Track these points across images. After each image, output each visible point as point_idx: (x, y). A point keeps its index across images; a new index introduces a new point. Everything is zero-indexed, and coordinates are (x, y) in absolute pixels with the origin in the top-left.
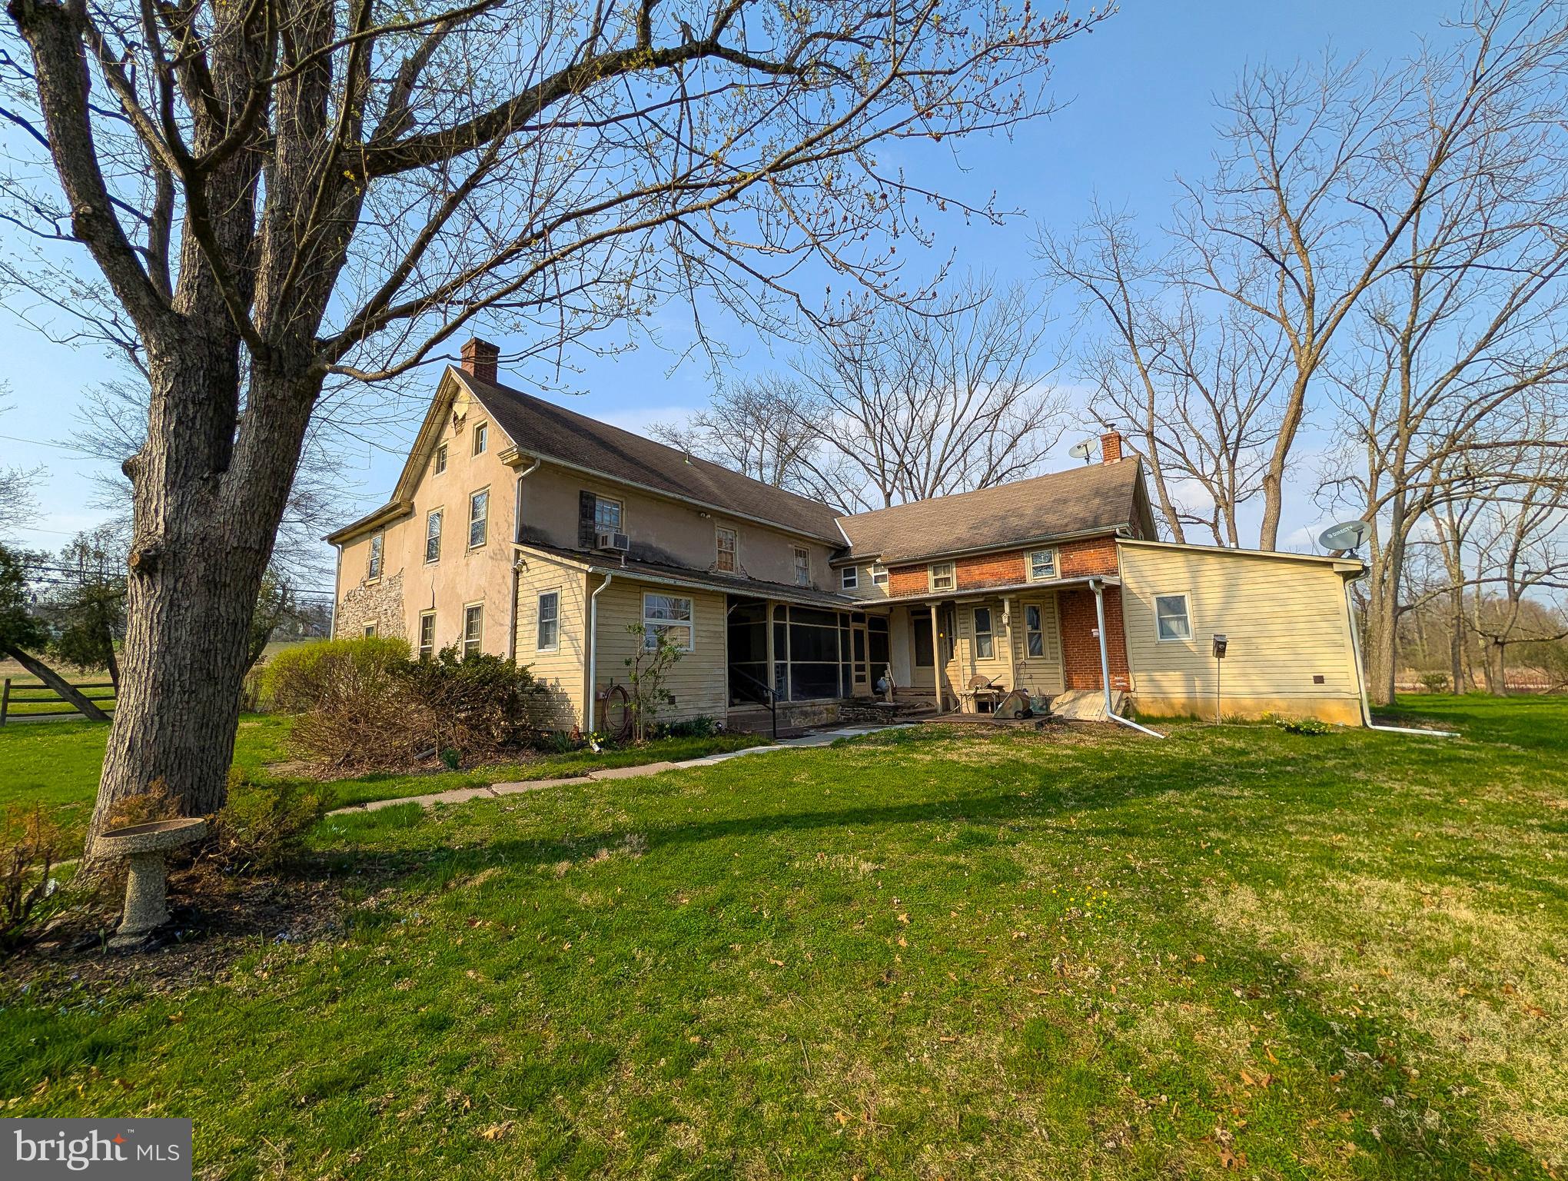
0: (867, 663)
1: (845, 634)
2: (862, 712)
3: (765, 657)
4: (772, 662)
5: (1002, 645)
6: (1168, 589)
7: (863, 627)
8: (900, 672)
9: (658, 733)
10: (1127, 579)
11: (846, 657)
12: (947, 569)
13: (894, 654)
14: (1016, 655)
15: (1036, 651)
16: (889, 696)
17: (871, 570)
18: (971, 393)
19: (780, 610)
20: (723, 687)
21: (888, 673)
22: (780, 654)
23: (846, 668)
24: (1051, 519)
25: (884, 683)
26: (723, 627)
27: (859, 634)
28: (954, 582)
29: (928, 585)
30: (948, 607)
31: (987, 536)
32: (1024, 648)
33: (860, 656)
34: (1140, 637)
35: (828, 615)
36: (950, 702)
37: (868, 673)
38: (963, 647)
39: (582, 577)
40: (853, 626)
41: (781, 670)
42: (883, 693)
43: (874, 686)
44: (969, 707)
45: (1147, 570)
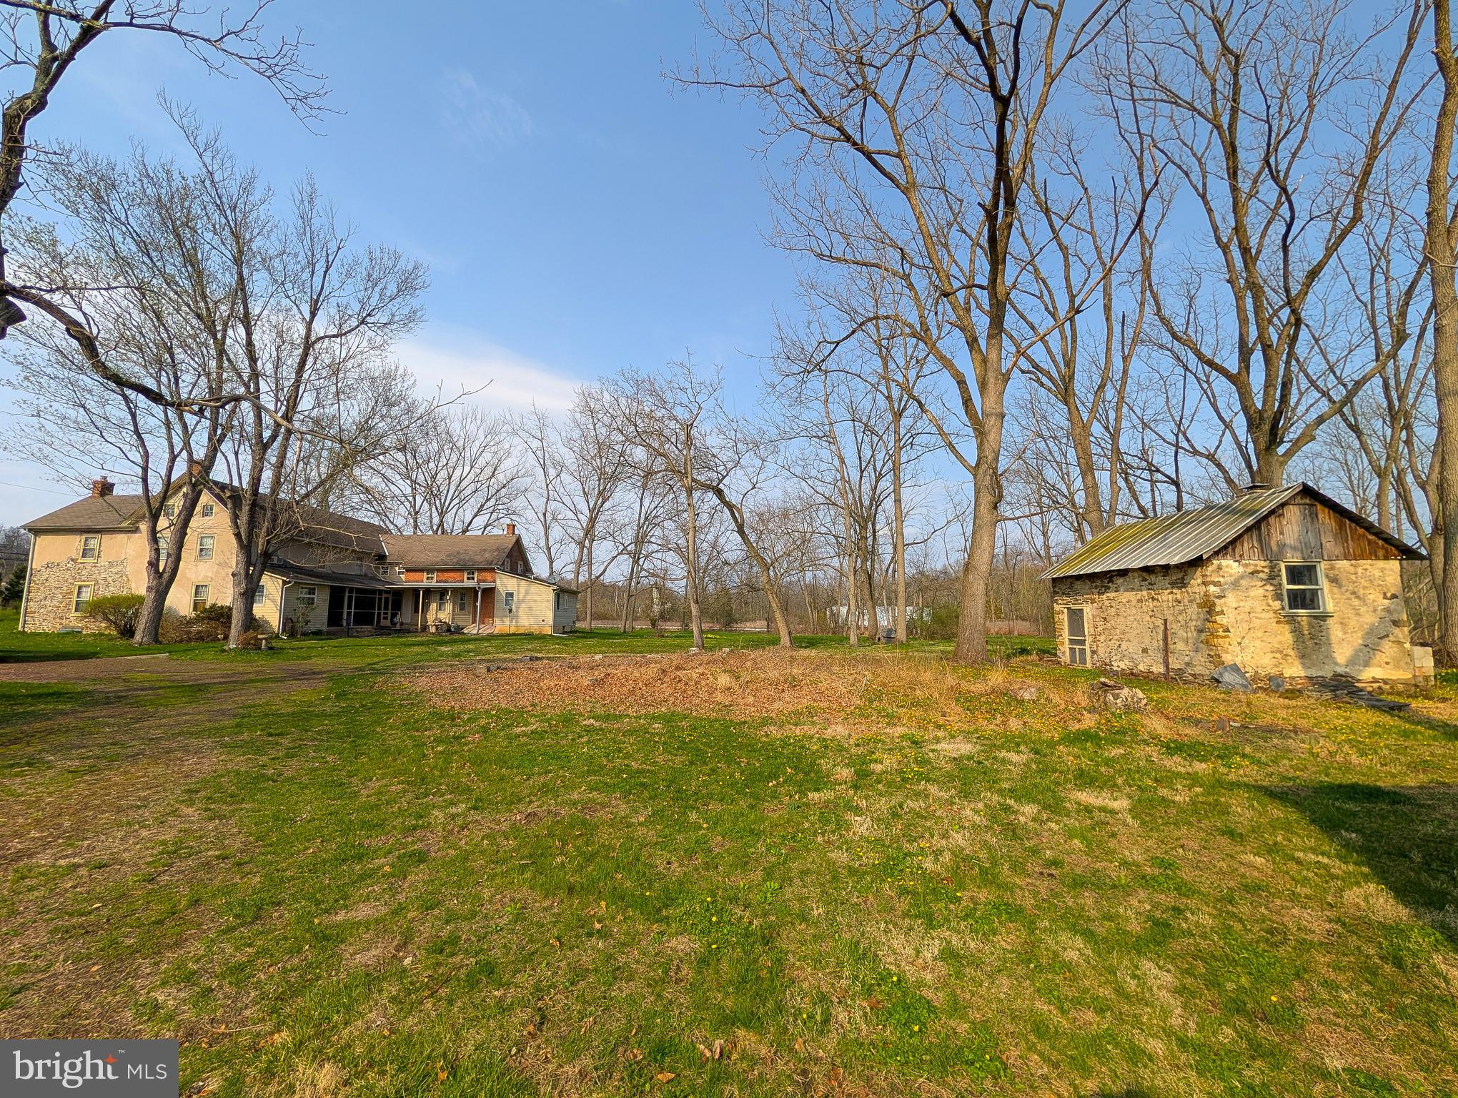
0: (390, 612)
1: (380, 599)
2: (383, 631)
3: (342, 608)
4: (345, 611)
5: (449, 607)
6: (510, 590)
7: (390, 596)
8: (405, 616)
9: (304, 634)
10: (499, 584)
11: (379, 609)
12: (432, 573)
13: (404, 607)
14: (453, 611)
15: (462, 609)
16: (398, 625)
17: (397, 568)
18: (472, 467)
19: (351, 590)
20: (325, 620)
21: (399, 616)
22: (349, 607)
23: (379, 614)
24: (478, 558)
25: (396, 620)
26: (327, 597)
27: (387, 599)
28: (433, 581)
29: (424, 581)
30: (428, 592)
31: (452, 562)
32: (457, 608)
33: (386, 608)
34: (499, 605)
35: (374, 592)
36: (425, 628)
37: (389, 616)
38: (433, 606)
39: (281, 582)
40: (384, 595)
41: (349, 614)
42: (395, 624)
43: (392, 621)
44: (433, 630)
45: (505, 581)
